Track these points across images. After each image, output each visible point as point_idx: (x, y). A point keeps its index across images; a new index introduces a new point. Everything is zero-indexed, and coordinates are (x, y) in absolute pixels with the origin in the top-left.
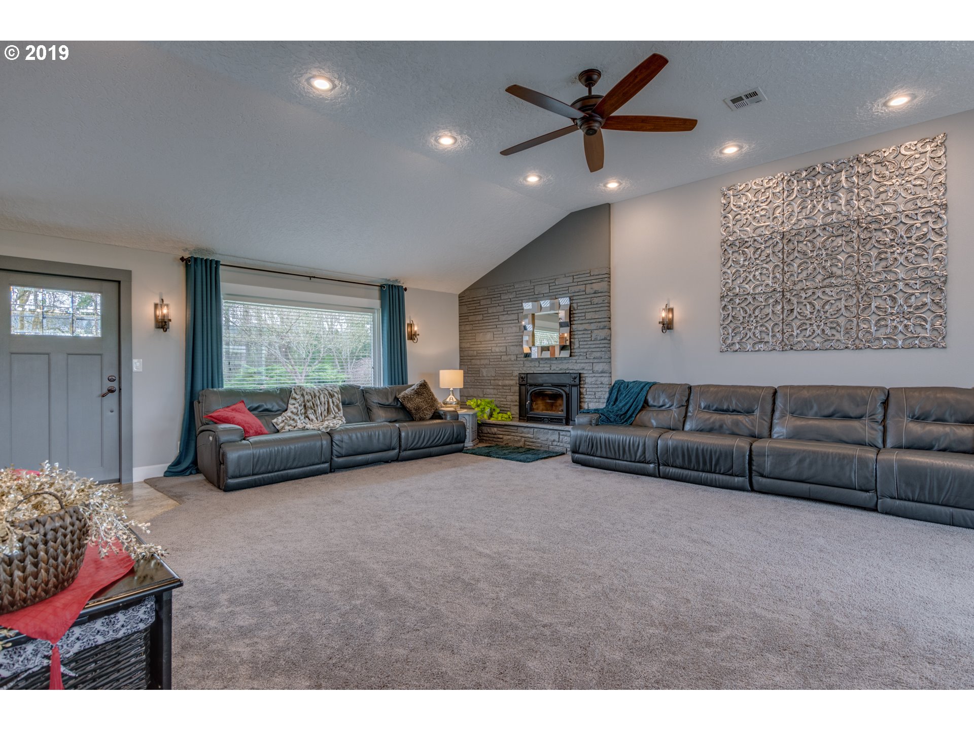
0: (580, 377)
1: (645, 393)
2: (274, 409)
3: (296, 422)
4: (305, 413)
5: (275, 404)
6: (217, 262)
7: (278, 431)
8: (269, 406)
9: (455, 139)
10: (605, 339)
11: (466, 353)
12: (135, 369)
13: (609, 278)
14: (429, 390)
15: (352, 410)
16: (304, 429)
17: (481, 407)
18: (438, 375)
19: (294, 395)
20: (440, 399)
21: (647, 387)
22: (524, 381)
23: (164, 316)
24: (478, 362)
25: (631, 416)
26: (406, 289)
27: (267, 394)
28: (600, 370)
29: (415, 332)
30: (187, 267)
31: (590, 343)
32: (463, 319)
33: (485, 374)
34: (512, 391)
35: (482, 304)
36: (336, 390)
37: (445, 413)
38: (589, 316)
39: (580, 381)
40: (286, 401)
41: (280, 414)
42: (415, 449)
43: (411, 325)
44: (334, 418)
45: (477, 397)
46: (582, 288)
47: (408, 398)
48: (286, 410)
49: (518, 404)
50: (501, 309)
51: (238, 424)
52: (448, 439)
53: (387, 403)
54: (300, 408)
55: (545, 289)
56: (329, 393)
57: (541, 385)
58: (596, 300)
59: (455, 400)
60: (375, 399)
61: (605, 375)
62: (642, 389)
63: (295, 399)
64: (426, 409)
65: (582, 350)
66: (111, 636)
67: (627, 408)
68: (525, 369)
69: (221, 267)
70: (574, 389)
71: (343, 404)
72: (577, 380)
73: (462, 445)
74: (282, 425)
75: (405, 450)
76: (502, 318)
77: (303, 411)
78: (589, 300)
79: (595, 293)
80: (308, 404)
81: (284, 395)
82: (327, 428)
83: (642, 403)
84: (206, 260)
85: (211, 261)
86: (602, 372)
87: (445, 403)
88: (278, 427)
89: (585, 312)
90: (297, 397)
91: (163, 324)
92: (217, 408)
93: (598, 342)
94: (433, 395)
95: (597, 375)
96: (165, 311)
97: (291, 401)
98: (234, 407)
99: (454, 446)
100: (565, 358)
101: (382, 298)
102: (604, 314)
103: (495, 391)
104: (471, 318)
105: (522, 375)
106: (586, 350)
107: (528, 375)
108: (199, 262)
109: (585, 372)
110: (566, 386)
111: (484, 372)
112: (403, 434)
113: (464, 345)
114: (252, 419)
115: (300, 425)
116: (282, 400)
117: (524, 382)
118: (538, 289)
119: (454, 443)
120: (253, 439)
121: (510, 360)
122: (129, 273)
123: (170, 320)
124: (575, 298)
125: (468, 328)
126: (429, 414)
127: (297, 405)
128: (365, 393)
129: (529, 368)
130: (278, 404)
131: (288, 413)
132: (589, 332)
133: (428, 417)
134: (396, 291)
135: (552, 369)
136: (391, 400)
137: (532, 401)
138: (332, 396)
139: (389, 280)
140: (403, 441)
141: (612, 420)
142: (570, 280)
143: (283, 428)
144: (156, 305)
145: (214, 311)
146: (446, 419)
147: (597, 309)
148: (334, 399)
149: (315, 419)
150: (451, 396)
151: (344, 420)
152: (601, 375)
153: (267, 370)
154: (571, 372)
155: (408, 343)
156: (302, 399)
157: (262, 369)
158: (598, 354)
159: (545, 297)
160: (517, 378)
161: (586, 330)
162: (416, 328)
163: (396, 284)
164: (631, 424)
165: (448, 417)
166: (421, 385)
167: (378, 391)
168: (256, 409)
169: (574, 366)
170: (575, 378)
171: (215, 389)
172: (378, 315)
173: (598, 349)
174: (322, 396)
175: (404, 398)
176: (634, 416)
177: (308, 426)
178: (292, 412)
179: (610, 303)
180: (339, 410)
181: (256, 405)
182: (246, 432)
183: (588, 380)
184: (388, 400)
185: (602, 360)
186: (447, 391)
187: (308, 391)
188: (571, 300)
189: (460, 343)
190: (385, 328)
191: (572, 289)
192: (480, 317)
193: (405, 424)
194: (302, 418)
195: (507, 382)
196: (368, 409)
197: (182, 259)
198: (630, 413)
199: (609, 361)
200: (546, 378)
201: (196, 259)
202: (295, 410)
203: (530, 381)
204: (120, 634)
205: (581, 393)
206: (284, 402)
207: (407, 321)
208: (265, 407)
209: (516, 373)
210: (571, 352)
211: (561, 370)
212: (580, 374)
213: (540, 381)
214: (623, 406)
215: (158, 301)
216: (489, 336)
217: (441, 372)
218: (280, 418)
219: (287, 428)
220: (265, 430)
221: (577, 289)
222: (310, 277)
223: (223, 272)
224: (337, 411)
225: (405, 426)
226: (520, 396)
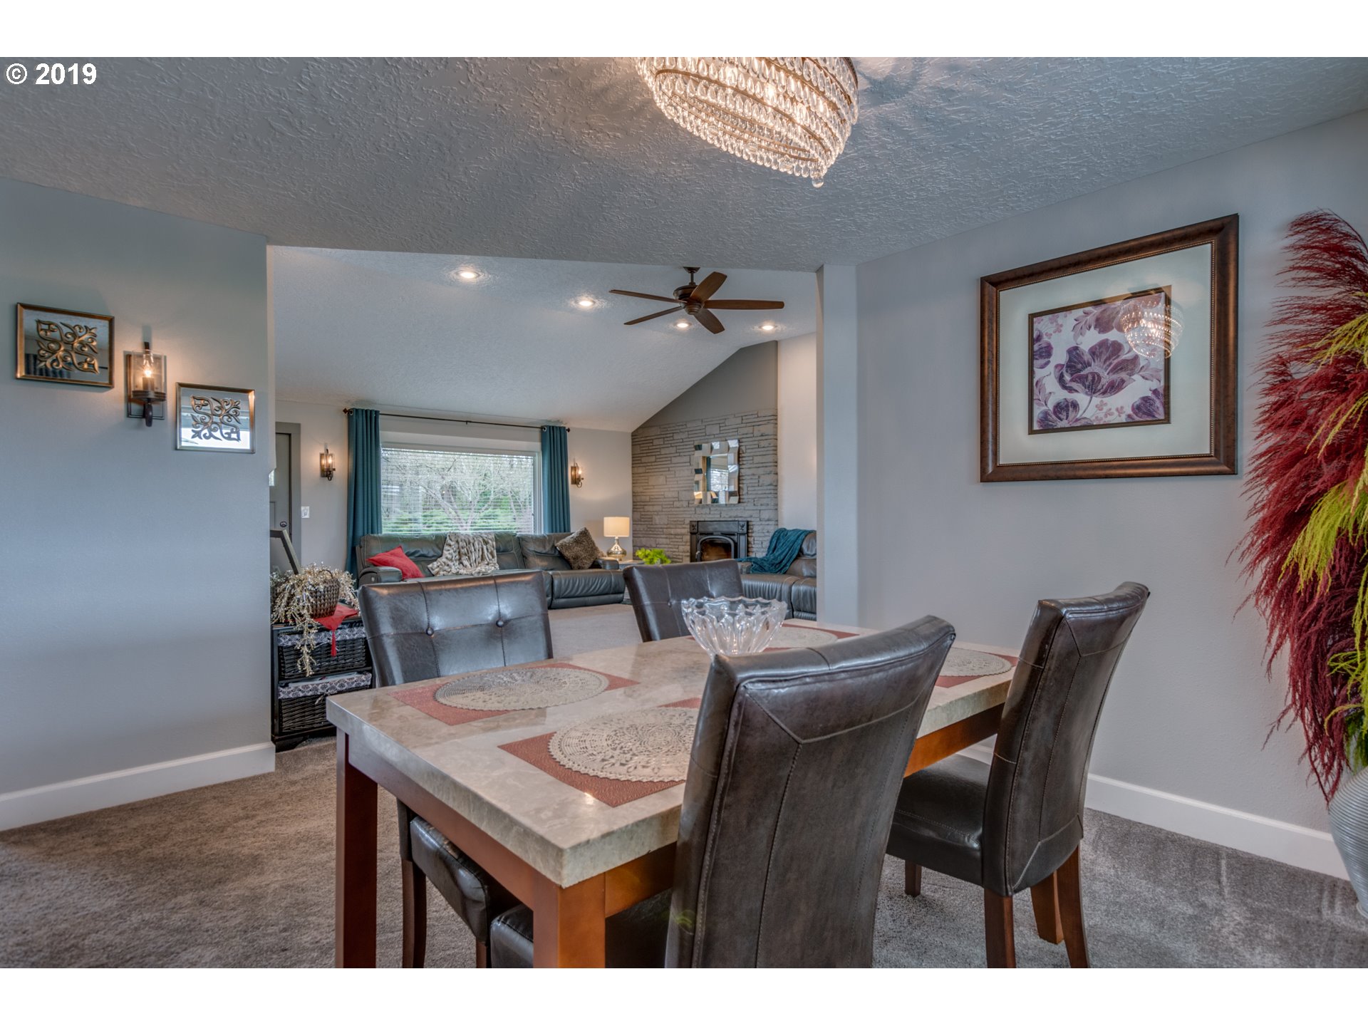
0: (748, 526)
1: (799, 541)
2: (430, 555)
3: (451, 568)
4: (460, 559)
5: (430, 550)
6: (377, 412)
7: (433, 575)
8: (424, 552)
9: (594, 302)
10: (771, 485)
11: (638, 498)
12: (303, 516)
13: (776, 419)
14: (590, 539)
15: (506, 558)
16: (457, 574)
17: (650, 557)
18: (602, 523)
19: (449, 542)
20: (602, 548)
21: (803, 536)
22: (696, 529)
23: (329, 466)
24: (651, 508)
25: (785, 565)
26: (569, 430)
27: (423, 540)
28: (766, 518)
29: (580, 476)
30: (349, 418)
31: (757, 488)
32: (636, 460)
33: (657, 522)
34: (684, 540)
35: (655, 443)
36: (490, 537)
37: (605, 562)
38: (757, 459)
39: (748, 529)
40: (441, 546)
41: (436, 560)
42: (568, 597)
43: (574, 468)
44: (488, 564)
45: (646, 547)
46: (750, 430)
47: (567, 547)
48: (441, 556)
49: (689, 554)
50: (673, 450)
51: (396, 567)
52: (604, 589)
53: (544, 551)
54: (454, 555)
55: (715, 430)
56: (484, 540)
57: (712, 534)
58: (763, 444)
59: (620, 549)
60: (532, 547)
61: (770, 523)
62: (798, 537)
63: (450, 545)
64: (585, 558)
65: (750, 496)
66: (352, 637)
67: (782, 557)
68: (696, 516)
69: (380, 416)
70: (743, 538)
71: (498, 551)
72: (745, 528)
73: (621, 595)
74: (437, 570)
75: (558, 598)
76: (675, 460)
77: (457, 557)
78: (756, 443)
79: (762, 436)
80: (462, 550)
81: (440, 542)
82: (479, 573)
83: (797, 552)
84: (366, 411)
85: (371, 411)
86: (768, 520)
87: (609, 554)
88: (433, 572)
89: (753, 456)
90: (452, 543)
91: (327, 473)
92: (378, 552)
93: (765, 488)
94: (594, 544)
95: (763, 523)
96: (330, 461)
97: (446, 547)
98: (392, 551)
99: (613, 597)
100: (734, 505)
101: (543, 441)
102: (770, 458)
103: (668, 541)
104: (644, 460)
105: (694, 524)
106: (754, 496)
107: (700, 523)
108: (360, 413)
109: (752, 519)
110: (734, 535)
111: (657, 519)
112: (556, 582)
113: (639, 489)
114: (409, 563)
115: (454, 571)
116: (437, 546)
117: (695, 531)
118: (709, 430)
119: (613, 594)
120: (410, 581)
121: (682, 507)
122: (298, 426)
123: (334, 470)
124: (743, 440)
125: (641, 470)
126: (589, 563)
127: (452, 551)
128: (521, 541)
129: (703, 516)
130: (433, 550)
131: (443, 559)
132: (757, 477)
133: (587, 566)
134: (557, 434)
135: (722, 516)
136: (548, 548)
137: (702, 550)
138: (486, 543)
139: (550, 421)
140: (555, 588)
141: (766, 568)
142: (739, 420)
143: (438, 573)
144: (322, 455)
145: (374, 458)
146: (605, 568)
147: (764, 453)
148: (488, 546)
149: (468, 565)
150: (616, 545)
151: (497, 566)
152: (767, 523)
153: (425, 516)
154: (740, 519)
155: (571, 487)
156: (457, 546)
157: (419, 515)
158: (765, 501)
159: (716, 438)
160: (688, 526)
161: (754, 475)
162: (580, 472)
163: (558, 425)
164: (785, 573)
165: (608, 567)
166: (581, 533)
167: (536, 539)
168: (413, 554)
169: (744, 513)
170: (743, 526)
171: (375, 535)
172: (539, 458)
173: (765, 496)
174: (476, 543)
175: (562, 546)
176: (788, 564)
177: (461, 571)
178: (447, 558)
179: (776, 446)
180: (493, 557)
181: (412, 551)
182: (404, 575)
183: (756, 528)
184: (544, 547)
185: (769, 507)
186: (611, 541)
187: (463, 538)
188: (739, 442)
189: (633, 487)
190: (546, 473)
191: (742, 431)
192: (653, 459)
193: (559, 572)
194: (457, 563)
195: (679, 531)
196: (524, 556)
197: (345, 411)
198: (784, 562)
199: (776, 508)
200: (716, 526)
201: (357, 410)
202: (449, 556)
203: (701, 530)
204: (356, 637)
205: (748, 543)
206: (439, 548)
207: (570, 464)
208: (422, 552)
209: (687, 521)
210: (740, 499)
211: (730, 517)
212: (748, 522)
213: (710, 529)
214: (780, 555)
215: (323, 451)
216: (661, 480)
217: (606, 519)
218: (435, 563)
219: (442, 573)
220: (421, 573)
221: (745, 430)
222: (467, 422)
223: (381, 419)
224: (491, 557)
225: (558, 574)
226: (691, 545)
